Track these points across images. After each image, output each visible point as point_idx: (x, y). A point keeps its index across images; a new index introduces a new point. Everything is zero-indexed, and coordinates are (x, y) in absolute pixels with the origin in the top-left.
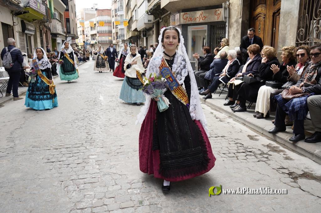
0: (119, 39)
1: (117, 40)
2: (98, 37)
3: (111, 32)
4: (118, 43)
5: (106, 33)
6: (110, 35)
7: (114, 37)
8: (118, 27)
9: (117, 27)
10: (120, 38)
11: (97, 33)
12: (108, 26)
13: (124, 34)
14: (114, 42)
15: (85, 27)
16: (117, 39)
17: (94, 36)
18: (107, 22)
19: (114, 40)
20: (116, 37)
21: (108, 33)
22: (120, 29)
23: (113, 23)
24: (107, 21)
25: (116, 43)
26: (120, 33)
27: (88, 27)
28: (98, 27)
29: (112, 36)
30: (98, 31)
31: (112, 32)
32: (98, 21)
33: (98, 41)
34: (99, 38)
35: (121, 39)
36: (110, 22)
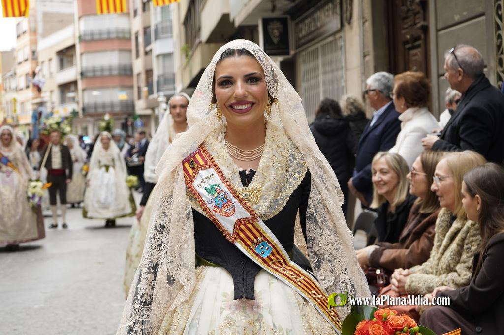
0: (155, 95)
1: (151, 97)
2: (83, 90)
3: (129, 73)
4: (153, 109)
5: (111, 76)
6: (127, 82)
7: (139, 88)
8: (151, 50)
9: (148, 49)
10: (158, 91)
11: (79, 77)
12: (121, 50)
13: (174, 75)
14: (140, 107)
15: (40, 59)
16: (150, 92)
17: (69, 88)
18: (113, 36)
19: (139, 98)
20: (145, 89)
21: (120, 75)
22: (158, 56)
23: (137, 38)
24: (117, 32)
25: (149, 112)
26: (161, 68)
27: (50, 60)
28: (84, 57)
29: (132, 87)
30: (84, 70)
31: (131, 70)
32: (82, 33)
33: (81, 106)
34: (86, 93)
35: (162, 94)
36: (127, 36)
